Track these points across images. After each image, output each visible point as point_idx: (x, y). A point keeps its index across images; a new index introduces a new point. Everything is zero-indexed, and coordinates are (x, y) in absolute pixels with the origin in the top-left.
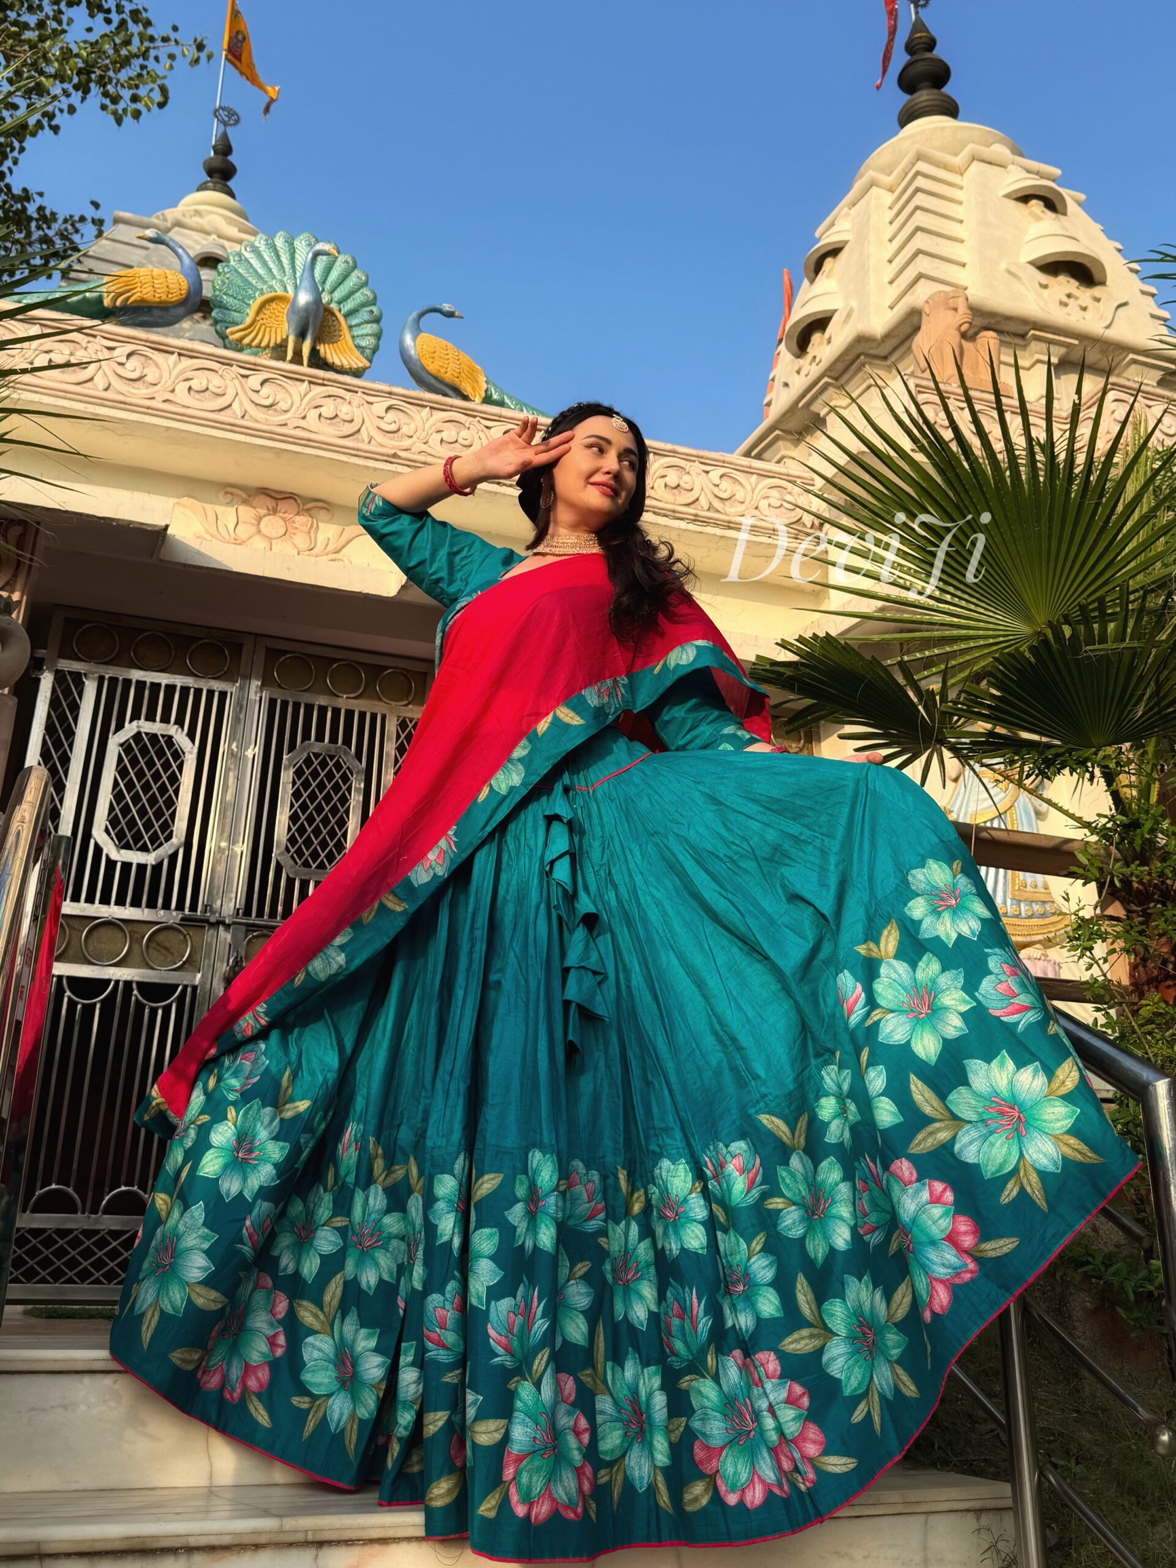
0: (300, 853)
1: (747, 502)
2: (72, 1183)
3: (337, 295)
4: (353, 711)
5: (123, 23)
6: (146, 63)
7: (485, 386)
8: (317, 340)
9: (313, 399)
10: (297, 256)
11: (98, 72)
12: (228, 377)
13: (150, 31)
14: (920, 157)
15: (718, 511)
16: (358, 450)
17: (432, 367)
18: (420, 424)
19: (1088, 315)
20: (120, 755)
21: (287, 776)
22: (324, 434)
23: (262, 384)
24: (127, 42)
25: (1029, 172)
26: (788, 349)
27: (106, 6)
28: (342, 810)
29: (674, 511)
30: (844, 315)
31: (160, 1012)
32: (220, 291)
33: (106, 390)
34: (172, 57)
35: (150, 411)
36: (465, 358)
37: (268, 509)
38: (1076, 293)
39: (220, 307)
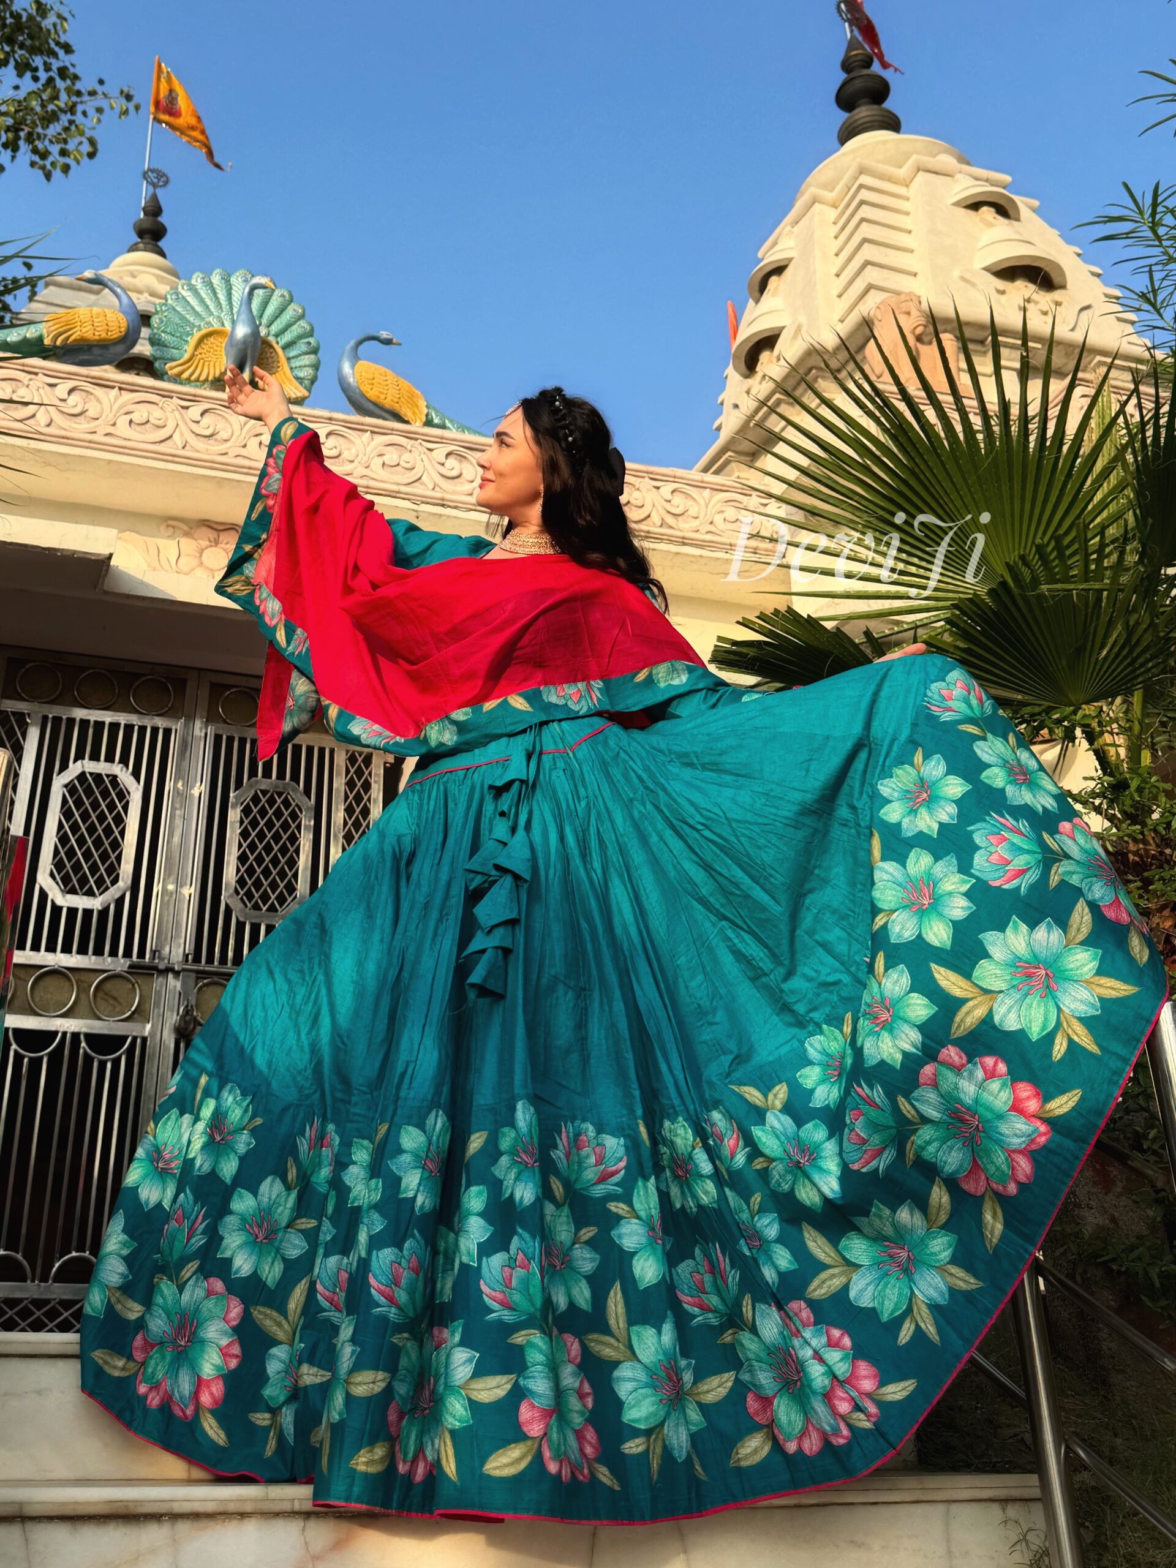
0: (249, 895)
1: (701, 517)
2: (21, 1248)
3: (274, 328)
4: (301, 746)
5: (50, 80)
6: (73, 118)
7: (425, 411)
10: (233, 292)
11: (27, 129)
12: (168, 409)
13: (78, 86)
14: (862, 171)
15: (671, 527)
17: (372, 393)
18: (361, 449)
19: (1049, 319)
20: (64, 796)
21: (234, 815)
23: (202, 414)
24: (55, 97)
25: (977, 179)
26: (736, 369)
27: (34, 65)
28: (292, 849)
30: (792, 332)
31: (109, 1065)
32: (158, 329)
33: (48, 425)
34: (100, 110)
35: (91, 444)
36: (405, 384)
37: (210, 541)
38: (1035, 297)
39: (158, 344)
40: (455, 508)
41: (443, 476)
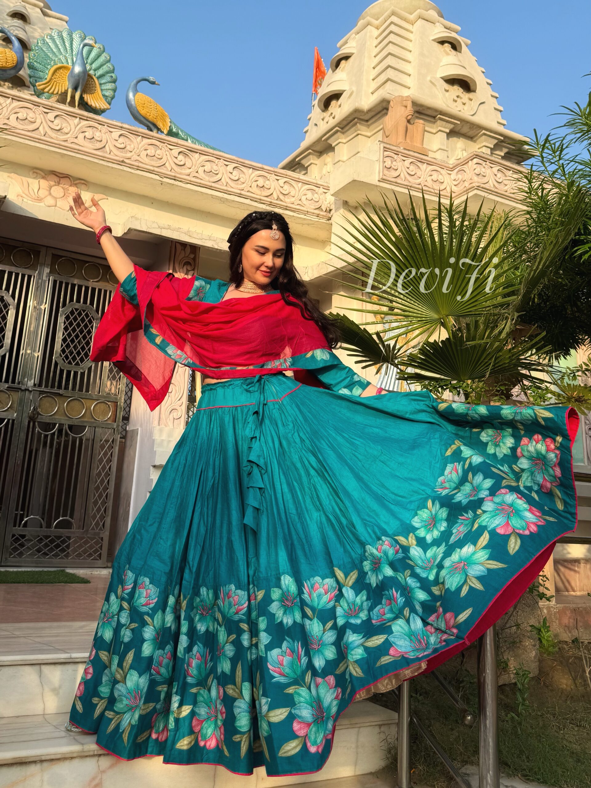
0: (67, 357)
1: (296, 196)
3: (94, 66)
4: (95, 289)
7: (169, 124)
8: (84, 91)
9: (81, 128)
10: (74, 43)
12: (37, 113)
14: (393, 13)
15: (281, 201)
16: (104, 157)
17: (143, 112)
18: (136, 145)
19: (466, 107)
21: (61, 320)
22: (87, 147)
23: (55, 118)
25: (446, 28)
26: (319, 106)
28: (88, 337)
29: (260, 200)
30: (349, 94)
32: (33, 59)
36: (160, 108)
37: (55, 182)
38: (461, 95)
39: (32, 69)
40: (181, 181)
41: (176, 164)
